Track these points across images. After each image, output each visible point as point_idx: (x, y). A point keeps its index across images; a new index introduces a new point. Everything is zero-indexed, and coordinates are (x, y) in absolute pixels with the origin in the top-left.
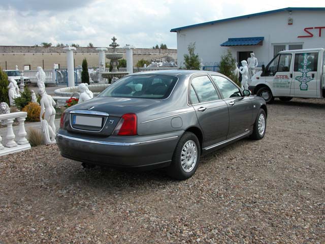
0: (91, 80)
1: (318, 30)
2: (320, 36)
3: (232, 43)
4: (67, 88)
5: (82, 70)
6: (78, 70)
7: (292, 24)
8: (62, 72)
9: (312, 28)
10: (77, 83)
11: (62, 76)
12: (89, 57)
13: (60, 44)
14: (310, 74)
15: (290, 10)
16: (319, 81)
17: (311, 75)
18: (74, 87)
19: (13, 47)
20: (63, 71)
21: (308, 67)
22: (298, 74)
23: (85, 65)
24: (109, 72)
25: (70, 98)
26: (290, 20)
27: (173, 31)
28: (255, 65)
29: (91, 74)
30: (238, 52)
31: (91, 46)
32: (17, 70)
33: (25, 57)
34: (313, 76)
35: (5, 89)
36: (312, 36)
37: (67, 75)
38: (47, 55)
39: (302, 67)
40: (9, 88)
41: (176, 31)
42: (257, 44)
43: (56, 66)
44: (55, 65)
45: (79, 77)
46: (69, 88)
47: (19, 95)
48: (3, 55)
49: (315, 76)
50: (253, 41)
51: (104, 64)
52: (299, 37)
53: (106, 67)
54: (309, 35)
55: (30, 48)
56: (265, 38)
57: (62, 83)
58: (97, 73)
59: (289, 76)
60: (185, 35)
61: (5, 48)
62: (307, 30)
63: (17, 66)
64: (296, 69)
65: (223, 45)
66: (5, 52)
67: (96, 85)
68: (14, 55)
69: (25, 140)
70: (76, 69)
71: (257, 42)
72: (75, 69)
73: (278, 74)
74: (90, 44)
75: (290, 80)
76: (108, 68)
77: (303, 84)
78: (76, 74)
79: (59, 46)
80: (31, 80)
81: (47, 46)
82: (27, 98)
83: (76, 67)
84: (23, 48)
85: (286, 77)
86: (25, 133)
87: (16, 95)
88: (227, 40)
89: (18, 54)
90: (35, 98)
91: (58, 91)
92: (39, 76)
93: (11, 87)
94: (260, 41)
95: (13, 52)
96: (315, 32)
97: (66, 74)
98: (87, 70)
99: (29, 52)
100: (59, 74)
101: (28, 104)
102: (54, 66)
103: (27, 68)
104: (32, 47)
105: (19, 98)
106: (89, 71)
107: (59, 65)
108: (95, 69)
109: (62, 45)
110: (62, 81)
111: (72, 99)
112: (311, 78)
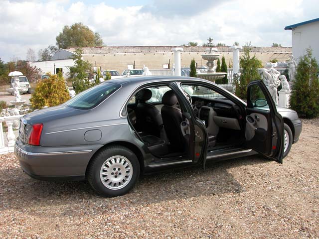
23: (193, 66)
27: (287, 28)
41: (291, 29)
60: (300, 32)
81: (192, 45)
103: (166, 67)
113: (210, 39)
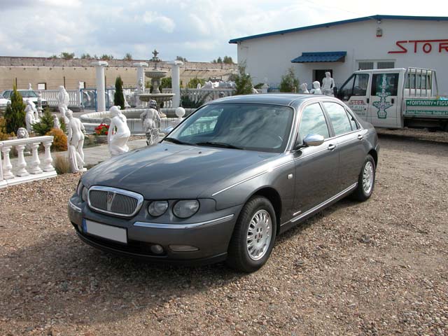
0: (126, 104)
1: (414, 44)
2: (415, 52)
3: (306, 58)
4: (97, 113)
5: (115, 91)
6: (110, 91)
7: (381, 36)
8: (89, 93)
9: (406, 42)
10: (108, 108)
11: (89, 99)
12: (125, 73)
13: (86, 55)
14: (389, 98)
15: (379, 18)
16: (399, 107)
17: (390, 101)
18: (105, 112)
19: (23, 58)
20: (91, 91)
21: (387, 90)
22: (376, 98)
23: (119, 85)
24: (149, 94)
25: (99, 124)
26: (379, 31)
27: (232, 42)
28: (331, 87)
29: (127, 96)
30: (313, 70)
31: (129, 58)
32: (31, 89)
33: (39, 71)
34: (393, 101)
35: (20, 112)
36: (405, 51)
37: (96, 97)
38: (68, 69)
39: (380, 90)
40: (26, 112)
41: (236, 43)
42: (337, 61)
43: (81, 86)
44: (80, 83)
45: (112, 99)
46: (99, 113)
47: (38, 121)
48: (10, 69)
49: (395, 101)
50: (332, 57)
51: (143, 83)
52: (389, 52)
53: (147, 87)
54: (402, 50)
55: (46, 60)
56: (347, 53)
57: (89, 107)
58: (135, 96)
59: (365, 101)
60: (247, 48)
61: (12, 60)
62: (400, 44)
63: (30, 85)
64: (373, 93)
65: (293, 62)
66: (12, 65)
67: (133, 110)
68: (25, 69)
69: (51, 166)
70: (108, 90)
71: (338, 58)
72: (106, 89)
73: (352, 98)
74: (128, 56)
75: (366, 106)
76: (149, 89)
77: (382, 111)
78: (107, 96)
79: (84, 57)
80: (49, 103)
81: (67, 57)
82: (48, 124)
83: (108, 87)
84: (36, 60)
85: (362, 101)
86: (51, 159)
87: (34, 120)
88: (301, 55)
89: (29, 67)
90: (58, 124)
91: (85, 116)
92: (61, 97)
93: (28, 110)
94: (341, 57)
95: (23, 65)
96: (410, 47)
97: (94, 96)
98: (122, 91)
99: (44, 65)
100: (85, 96)
101: (50, 130)
102: (79, 85)
103: (42, 87)
104: (48, 59)
105: (38, 124)
106: (124, 92)
107: (85, 83)
108: (132, 89)
109: (88, 56)
110: (90, 104)
111: (102, 125)
112: (391, 104)
113: (155, 52)
